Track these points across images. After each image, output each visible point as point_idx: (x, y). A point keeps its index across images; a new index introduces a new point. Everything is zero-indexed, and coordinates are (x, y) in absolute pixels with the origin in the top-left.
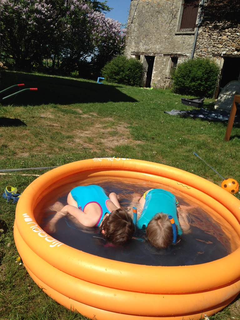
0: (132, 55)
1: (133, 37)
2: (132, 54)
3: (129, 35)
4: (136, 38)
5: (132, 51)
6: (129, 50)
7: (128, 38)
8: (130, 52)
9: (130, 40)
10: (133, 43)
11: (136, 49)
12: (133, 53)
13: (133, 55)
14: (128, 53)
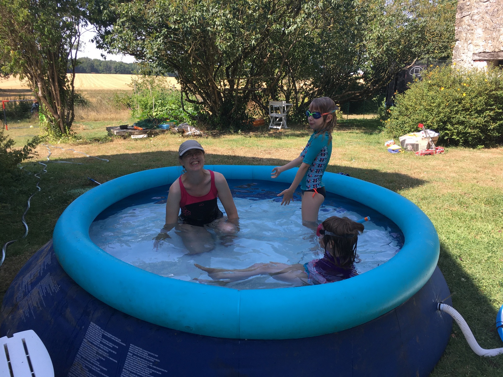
0: (479, 62)
1: (475, 17)
2: (478, 58)
3: (464, 14)
4: (488, 17)
5: (477, 52)
6: (466, 51)
7: (461, 21)
8: (470, 54)
9: (469, 25)
10: (479, 31)
11: (489, 45)
12: (481, 57)
13: (480, 60)
14: (464, 57)
